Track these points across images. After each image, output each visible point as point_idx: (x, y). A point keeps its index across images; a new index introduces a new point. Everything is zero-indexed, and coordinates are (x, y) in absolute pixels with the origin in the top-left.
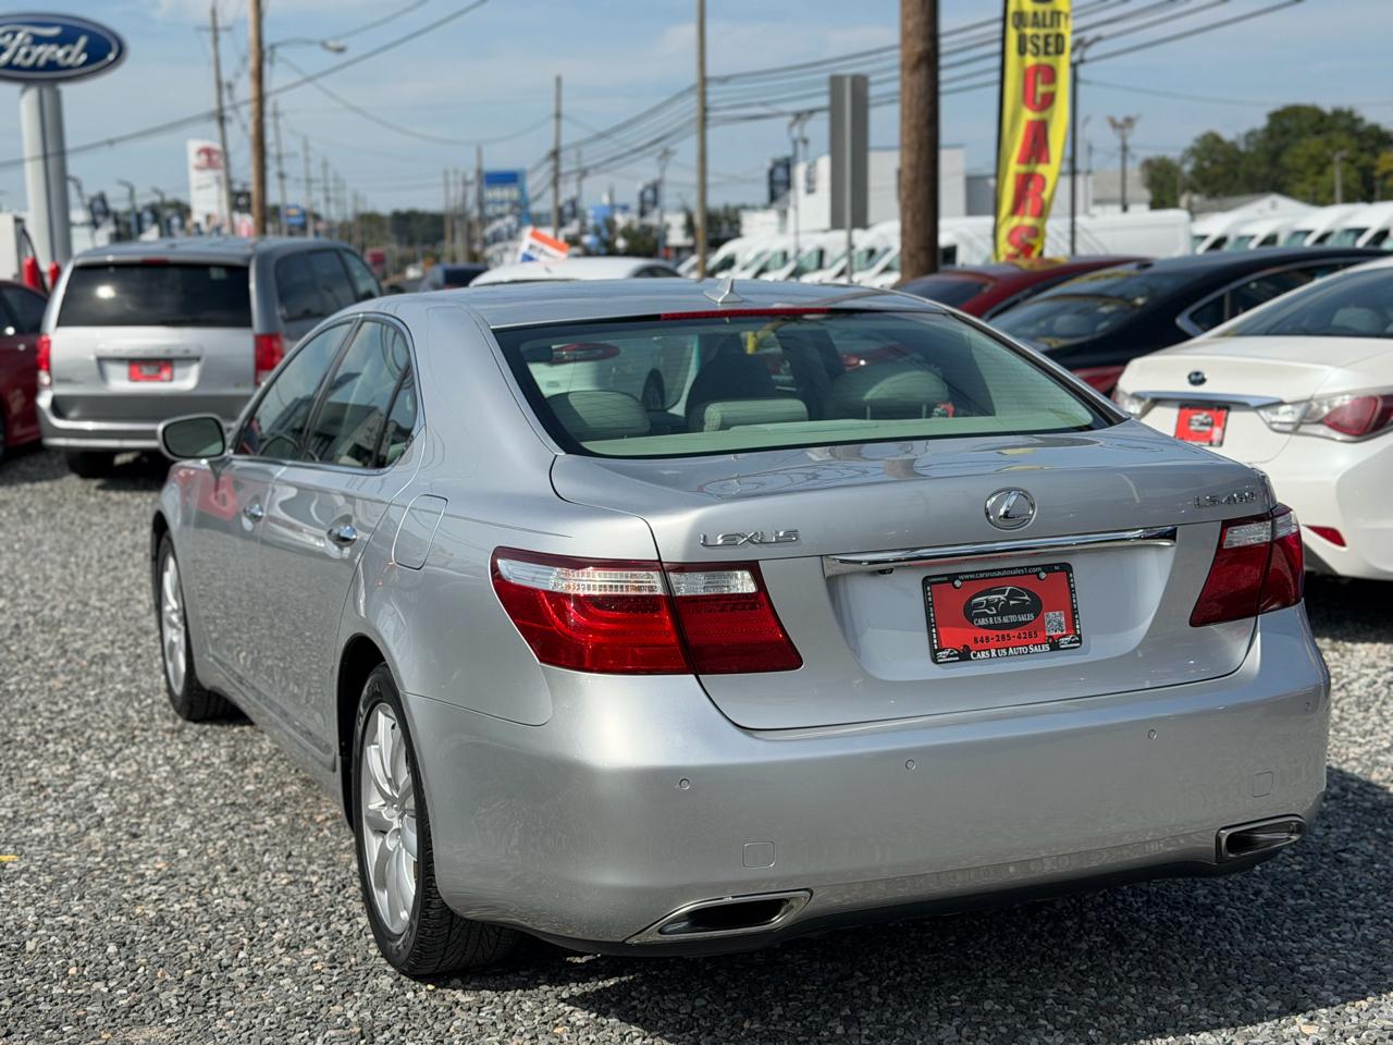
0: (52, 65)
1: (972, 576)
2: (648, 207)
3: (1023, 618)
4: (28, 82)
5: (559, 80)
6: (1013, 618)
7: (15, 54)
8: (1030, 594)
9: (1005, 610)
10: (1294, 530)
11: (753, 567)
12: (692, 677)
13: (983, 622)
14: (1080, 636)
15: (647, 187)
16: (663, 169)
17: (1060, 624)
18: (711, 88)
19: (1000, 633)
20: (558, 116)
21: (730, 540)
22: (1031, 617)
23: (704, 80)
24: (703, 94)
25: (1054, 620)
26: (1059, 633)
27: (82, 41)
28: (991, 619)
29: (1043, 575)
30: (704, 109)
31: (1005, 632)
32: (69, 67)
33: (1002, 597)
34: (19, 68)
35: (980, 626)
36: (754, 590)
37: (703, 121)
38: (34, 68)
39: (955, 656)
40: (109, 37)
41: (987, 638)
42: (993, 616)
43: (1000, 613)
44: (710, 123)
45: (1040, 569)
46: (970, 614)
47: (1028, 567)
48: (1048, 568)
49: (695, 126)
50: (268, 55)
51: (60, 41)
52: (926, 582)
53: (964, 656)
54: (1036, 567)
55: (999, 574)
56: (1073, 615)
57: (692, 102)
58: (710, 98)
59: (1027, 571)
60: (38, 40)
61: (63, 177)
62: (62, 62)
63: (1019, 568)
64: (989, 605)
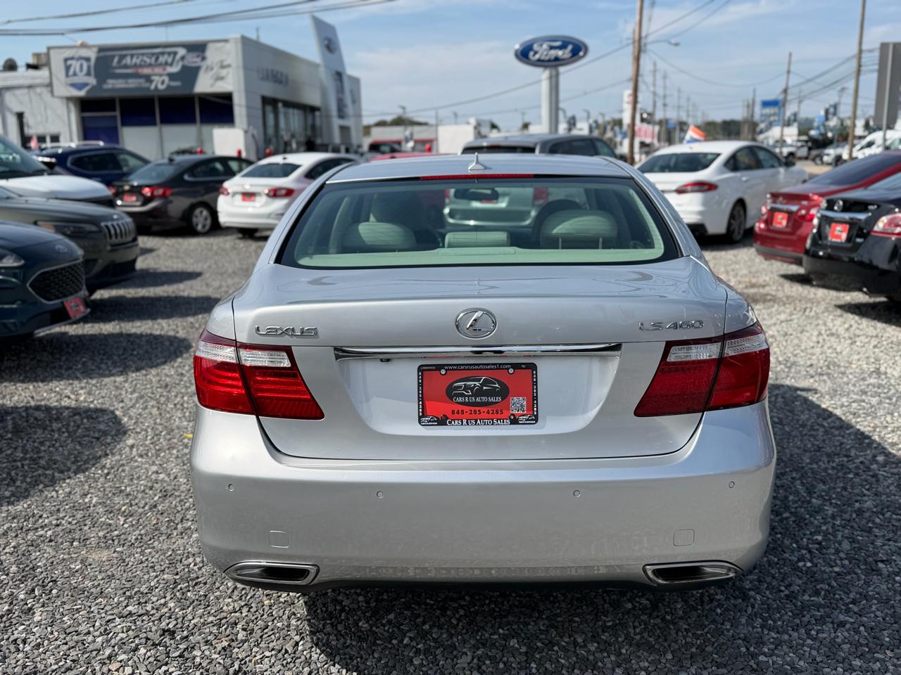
0: (557, 59)
1: (455, 367)
2: (830, 116)
3: (492, 400)
4: (546, 67)
5: (790, 55)
6: (484, 399)
7: (542, 55)
8: (499, 383)
9: (479, 392)
10: (765, 347)
11: (288, 350)
12: (254, 417)
13: (460, 399)
14: (537, 416)
15: (831, 106)
16: (840, 97)
17: (522, 406)
18: (864, 55)
19: (473, 409)
20: (789, 72)
21: (271, 332)
22: (499, 399)
23: (861, 51)
24: (860, 58)
25: (518, 403)
26: (521, 412)
27: (570, 47)
28: (467, 398)
29: (511, 371)
30: (860, 66)
31: (477, 409)
32: (564, 60)
33: (477, 384)
34: (543, 61)
35: (458, 403)
36: (290, 366)
37: (859, 72)
38: (549, 61)
39: (434, 421)
40: (582, 45)
41: (462, 412)
42: (468, 396)
43: (475, 395)
44: (862, 72)
45: (509, 366)
46: (451, 393)
47: (500, 364)
48: (516, 366)
49: (854, 75)
50: (643, 48)
51: (560, 48)
52: (420, 369)
53: (442, 422)
54: (506, 364)
55: (476, 367)
56: (534, 400)
57: (854, 63)
58: (863, 60)
59: (499, 366)
60: (552, 48)
61: (557, 109)
62: (561, 58)
63: (492, 364)
64: (466, 388)
